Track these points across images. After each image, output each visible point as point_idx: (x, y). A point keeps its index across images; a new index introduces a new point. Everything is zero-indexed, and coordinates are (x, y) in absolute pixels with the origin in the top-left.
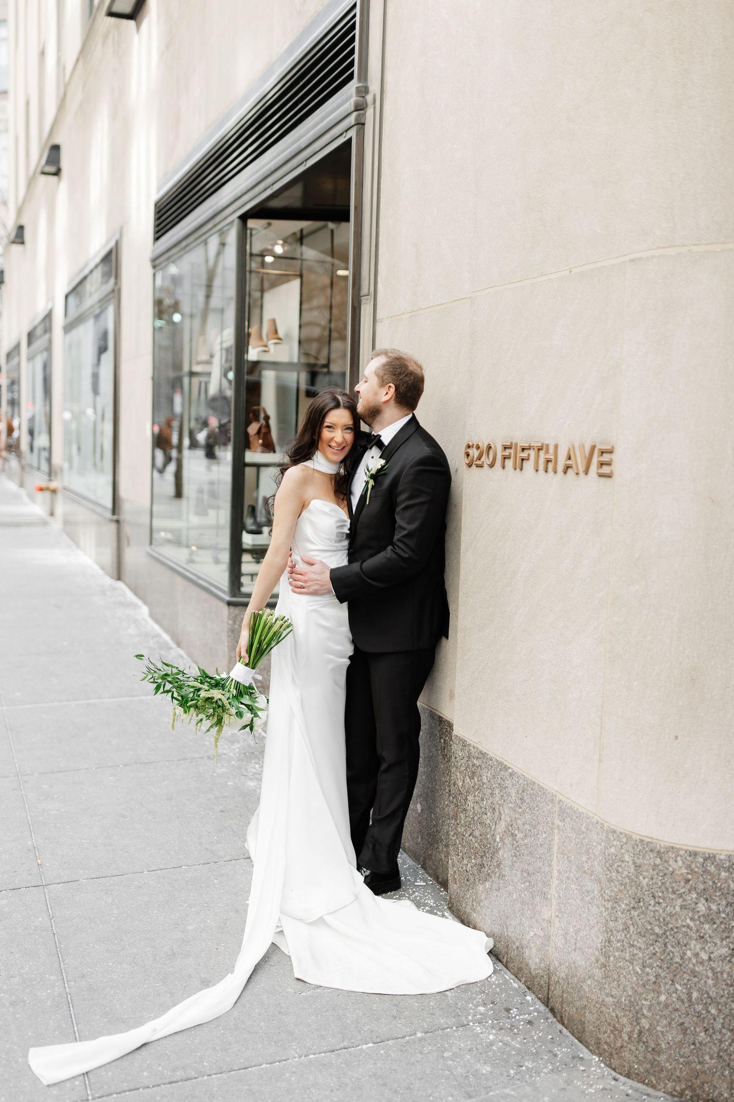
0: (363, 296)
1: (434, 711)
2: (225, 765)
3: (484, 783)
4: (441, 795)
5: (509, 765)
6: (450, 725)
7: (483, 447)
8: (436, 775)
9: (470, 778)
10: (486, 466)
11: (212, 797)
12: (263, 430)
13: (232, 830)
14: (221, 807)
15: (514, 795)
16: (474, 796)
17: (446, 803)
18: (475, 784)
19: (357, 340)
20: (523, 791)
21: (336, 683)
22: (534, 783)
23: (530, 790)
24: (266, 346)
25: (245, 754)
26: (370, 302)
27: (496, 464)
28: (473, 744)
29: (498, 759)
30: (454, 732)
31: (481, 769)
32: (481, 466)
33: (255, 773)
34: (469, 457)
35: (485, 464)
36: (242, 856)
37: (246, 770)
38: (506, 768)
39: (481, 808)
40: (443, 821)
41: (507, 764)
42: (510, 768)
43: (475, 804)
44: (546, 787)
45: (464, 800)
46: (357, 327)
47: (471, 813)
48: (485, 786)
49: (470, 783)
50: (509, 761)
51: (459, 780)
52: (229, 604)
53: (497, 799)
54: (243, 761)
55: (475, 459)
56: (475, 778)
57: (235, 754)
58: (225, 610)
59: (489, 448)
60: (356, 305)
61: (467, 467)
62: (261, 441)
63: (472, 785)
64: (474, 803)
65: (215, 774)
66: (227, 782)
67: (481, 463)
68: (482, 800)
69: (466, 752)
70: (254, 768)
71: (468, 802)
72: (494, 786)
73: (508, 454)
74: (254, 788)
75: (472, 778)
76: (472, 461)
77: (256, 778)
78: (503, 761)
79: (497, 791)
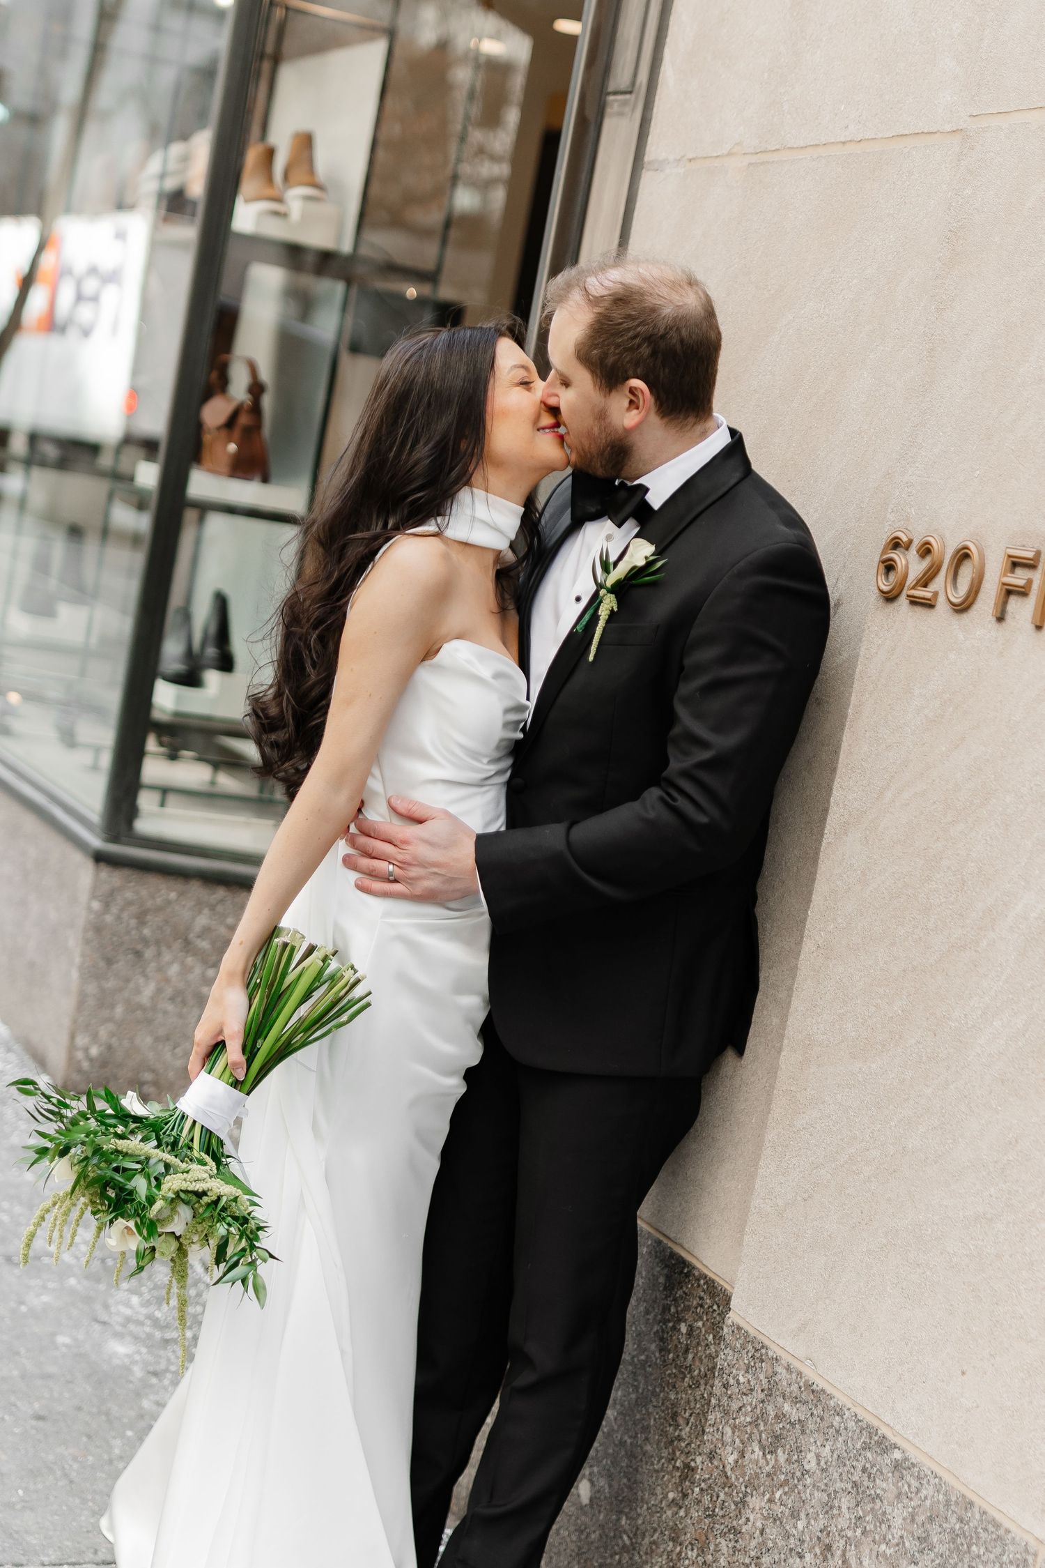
0: (615, 93)
1: (670, 1244)
2: (51, 1285)
3: (805, 1472)
4: (657, 1471)
5: (894, 1439)
6: (721, 1299)
7: (943, 554)
8: (649, 1414)
9: (763, 1448)
10: (942, 605)
11: (15, 1373)
12: (244, 420)
13: (66, 1475)
14: (36, 1405)
15: (898, 1522)
16: (770, 1501)
17: (671, 1495)
18: (777, 1468)
19: (578, 209)
20: (931, 1519)
21: (421, 1136)
22: (971, 1504)
23: (953, 1520)
24: (279, 200)
25: (103, 1261)
26: (633, 110)
27: (976, 607)
28: (786, 1358)
29: (862, 1414)
30: (731, 1314)
31: (803, 1432)
32: (928, 605)
33: (128, 1320)
34: (892, 576)
35: (941, 599)
36: (89, 1556)
37: (106, 1307)
38: (884, 1446)
39: (787, 1536)
40: (654, 1543)
41: (889, 1435)
42: (895, 1446)
43: (769, 1523)
44: (1007, 1524)
45: (736, 1504)
46: (583, 177)
47: (754, 1543)
48: (809, 1481)
49: (762, 1462)
50: (897, 1428)
51: (730, 1449)
52: (100, 858)
53: (843, 1522)
54: (98, 1281)
55: (911, 579)
56: (780, 1451)
57: (77, 1258)
58: (85, 874)
59: (963, 556)
60: (590, 114)
61: (881, 603)
62: (232, 447)
63: (768, 1469)
64: (766, 1518)
65: (23, 1309)
66: (54, 1334)
67: (928, 595)
68: (792, 1516)
69: (762, 1377)
70: (128, 1304)
71: (748, 1513)
72: (838, 1485)
73: (1021, 583)
74: (126, 1361)
75: (769, 1449)
76: (901, 585)
77: (131, 1334)
78: (875, 1423)
79: (845, 1502)
